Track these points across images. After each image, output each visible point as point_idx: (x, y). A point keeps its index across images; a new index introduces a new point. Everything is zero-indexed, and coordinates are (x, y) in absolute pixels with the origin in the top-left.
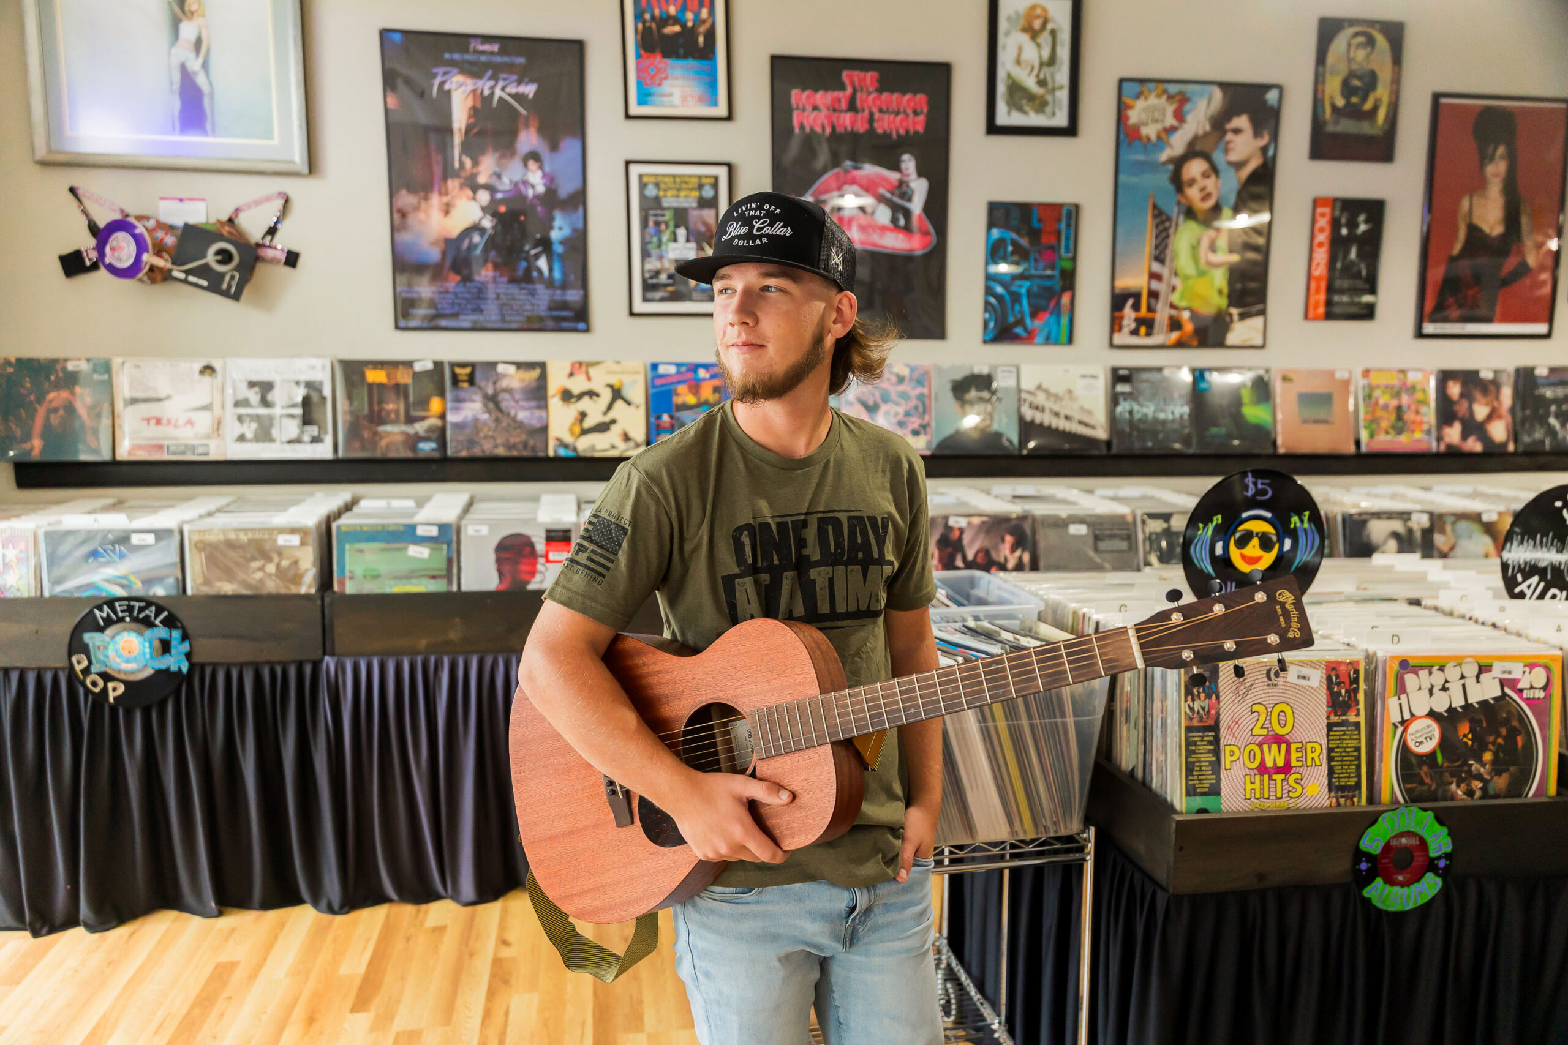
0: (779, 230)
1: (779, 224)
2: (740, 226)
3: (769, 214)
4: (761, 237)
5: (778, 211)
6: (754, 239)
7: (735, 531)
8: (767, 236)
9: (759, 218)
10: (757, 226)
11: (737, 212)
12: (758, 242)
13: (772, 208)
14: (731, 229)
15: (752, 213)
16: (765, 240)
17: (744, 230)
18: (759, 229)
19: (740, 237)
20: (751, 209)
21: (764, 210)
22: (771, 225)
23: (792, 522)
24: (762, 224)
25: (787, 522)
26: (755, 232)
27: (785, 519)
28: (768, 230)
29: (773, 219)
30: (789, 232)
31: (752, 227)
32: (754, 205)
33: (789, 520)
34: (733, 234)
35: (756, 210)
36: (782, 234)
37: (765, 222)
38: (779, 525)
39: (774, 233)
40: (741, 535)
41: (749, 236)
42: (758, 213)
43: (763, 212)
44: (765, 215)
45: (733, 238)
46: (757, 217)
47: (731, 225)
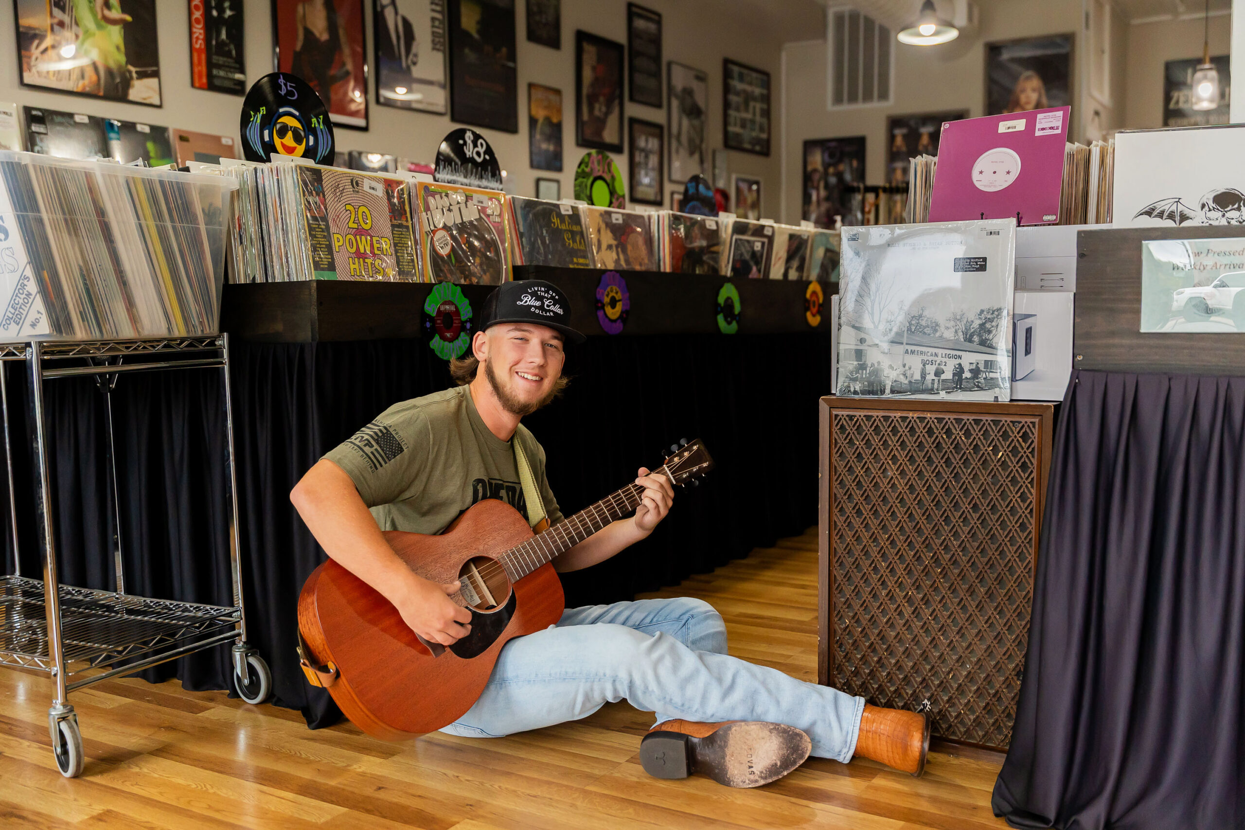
0: (558, 309)
1: (558, 306)
2: (535, 300)
3: (552, 298)
4: (550, 311)
5: (556, 297)
6: (545, 311)
8: (553, 311)
10: (546, 303)
11: (531, 289)
12: (548, 314)
13: (553, 294)
14: (526, 299)
15: (543, 294)
16: (552, 314)
17: (538, 304)
18: (548, 306)
19: (536, 307)
20: (541, 291)
21: (549, 294)
22: (554, 305)
26: (545, 307)
28: (552, 308)
29: (555, 302)
30: (563, 313)
31: (543, 303)
32: (543, 289)
35: (545, 292)
36: (559, 313)
37: (550, 302)
39: (556, 311)
41: (541, 308)
42: (546, 295)
44: (550, 298)
45: (531, 306)
46: (546, 297)
47: (526, 296)
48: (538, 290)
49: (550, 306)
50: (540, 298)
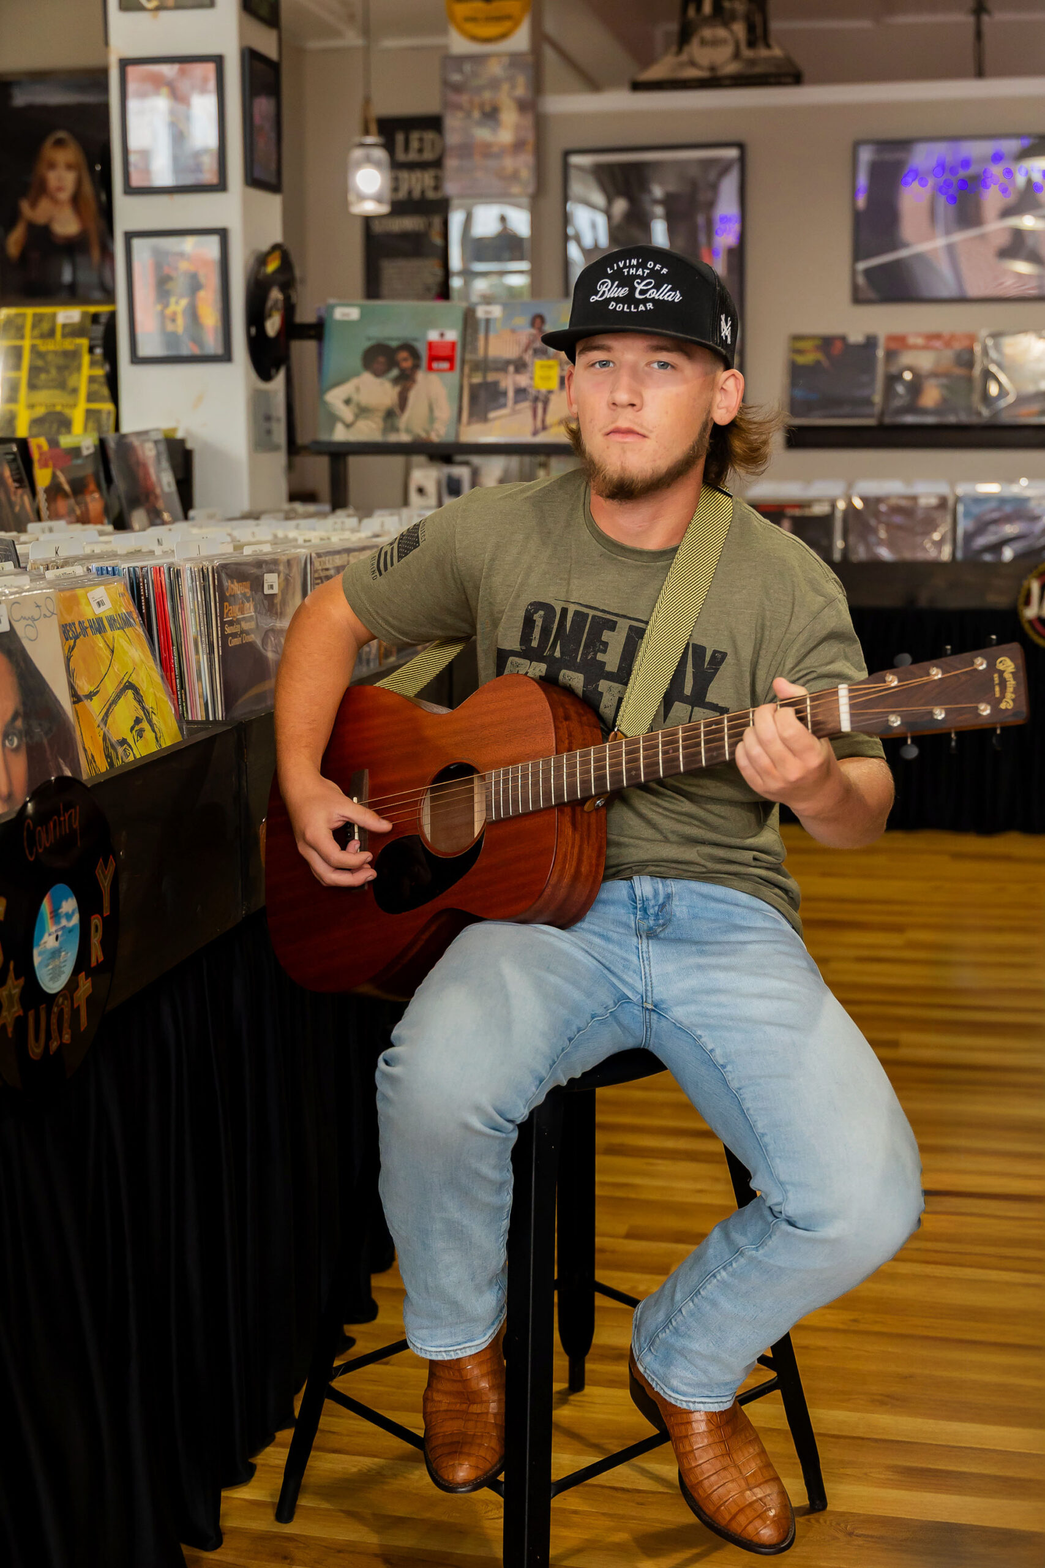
0: (668, 294)
1: (666, 287)
2: (618, 286)
3: (653, 274)
4: (645, 301)
5: (665, 271)
6: (637, 302)
7: (531, 604)
8: (653, 300)
9: (643, 278)
10: (639, 287)
11: (613, 268)
12: (642, 308)
13: (658, 267)
15: (633, 271)
16: (650, 306)
17: (623, 292)
18: (642, 292)
19: (618, 300)
20: (633, 266)
21: (648, 269)
22: (657, 287)
23: (594, 617)
24: (645, 285)
25: (587, 615)
26: (637, 295)
27: (585, 610)
28: (653, 294)
29: (659, 281)
30: (677, 297)
31: (633, 289)
32: (634, 262)
33: (591, 613)
34: (607, 295)
35: (637, 267)
36: (670, 299)
37: (650, 283)
38: (577, 613)
39: (661, 298)
40: (536, 612)
41: (629, 299)
42: (640, 272)
43: (647, 271)
44: (649, 276)
45: (608, 301)
46: (638, 277)
47: (603, 284)
48: (625, 266)
49: (648, 290)
50: (627, 281)
